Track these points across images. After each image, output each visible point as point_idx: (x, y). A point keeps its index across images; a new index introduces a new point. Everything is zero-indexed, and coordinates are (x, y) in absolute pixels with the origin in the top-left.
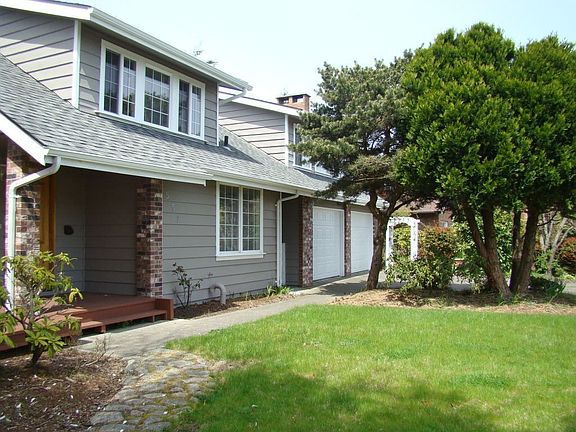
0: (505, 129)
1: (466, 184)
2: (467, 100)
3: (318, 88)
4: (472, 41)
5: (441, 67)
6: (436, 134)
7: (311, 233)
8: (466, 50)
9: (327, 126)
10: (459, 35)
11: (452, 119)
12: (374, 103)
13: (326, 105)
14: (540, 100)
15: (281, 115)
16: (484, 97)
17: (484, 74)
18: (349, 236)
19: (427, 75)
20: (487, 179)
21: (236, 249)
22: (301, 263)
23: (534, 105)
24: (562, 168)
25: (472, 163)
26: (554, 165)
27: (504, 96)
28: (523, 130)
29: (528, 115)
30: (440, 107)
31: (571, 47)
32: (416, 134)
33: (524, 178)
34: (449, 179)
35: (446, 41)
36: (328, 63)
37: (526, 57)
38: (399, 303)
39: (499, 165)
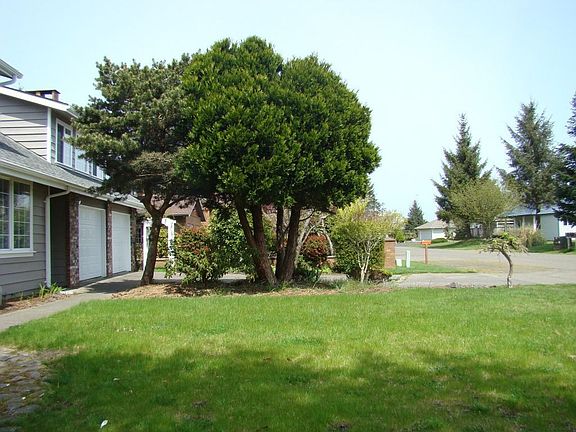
0: (279, 133)
1: (246, 180)
2: (247, 105)
3: (96, 83)
4: (247, 52)
5: (220, 73)
6: (218, 134)
7: (77, 232)
8: (243, 59)
9: (108, 121)
10: (235, 46)
11: (234, 121)
12: (159, 102)
13: (104, 100)
14: (308, 109)
15: (44, 109)
16: (261, 103)
17: (260, 82)
18: (110, 236)
19: (207, 79)
20: (264, 177)
21: (6, 247)
22: (68, 263)
23: (303, 114)
24: (325, 168)
25: (252, 162)
26: (320, 165)
27: (278, 104)
28: (294, 134)
29: (299, 122)
30: (222, 108)
31: (329, 66)
32: (199, 133)
33: (295, 177)
34: (231, 176)
35: (223, 49)
36: (108, 58)
37: (294, 71)
38: (179, 295)
39: (275, 164)
